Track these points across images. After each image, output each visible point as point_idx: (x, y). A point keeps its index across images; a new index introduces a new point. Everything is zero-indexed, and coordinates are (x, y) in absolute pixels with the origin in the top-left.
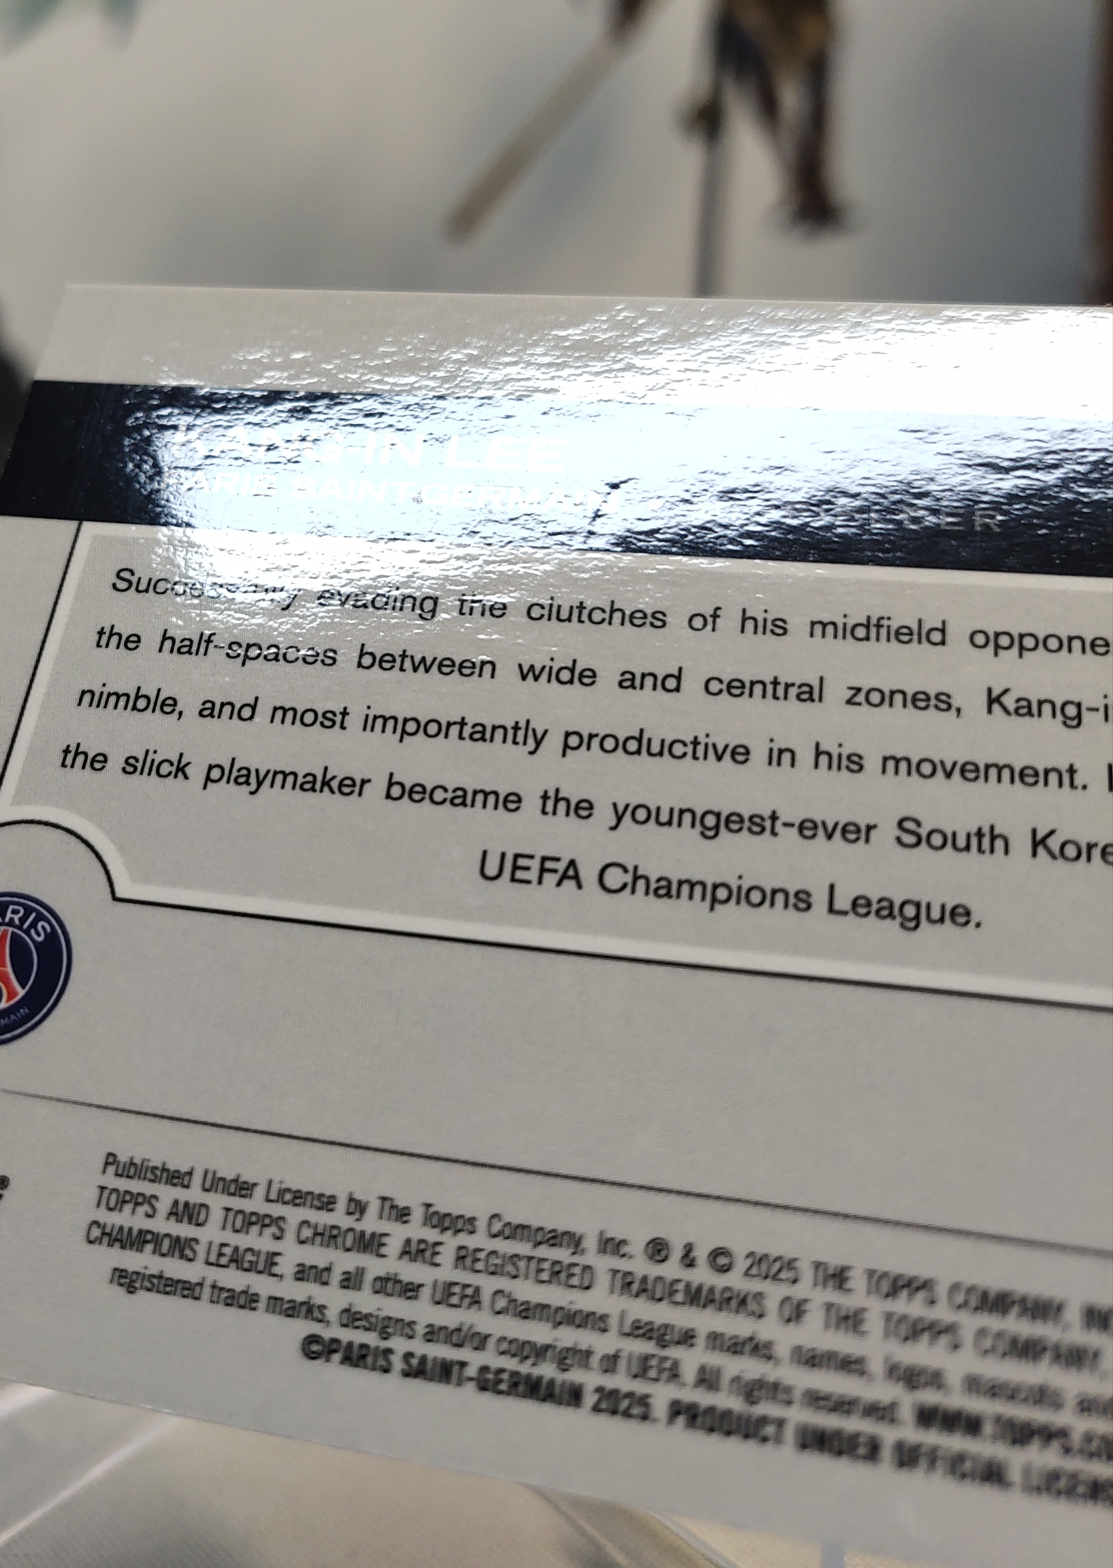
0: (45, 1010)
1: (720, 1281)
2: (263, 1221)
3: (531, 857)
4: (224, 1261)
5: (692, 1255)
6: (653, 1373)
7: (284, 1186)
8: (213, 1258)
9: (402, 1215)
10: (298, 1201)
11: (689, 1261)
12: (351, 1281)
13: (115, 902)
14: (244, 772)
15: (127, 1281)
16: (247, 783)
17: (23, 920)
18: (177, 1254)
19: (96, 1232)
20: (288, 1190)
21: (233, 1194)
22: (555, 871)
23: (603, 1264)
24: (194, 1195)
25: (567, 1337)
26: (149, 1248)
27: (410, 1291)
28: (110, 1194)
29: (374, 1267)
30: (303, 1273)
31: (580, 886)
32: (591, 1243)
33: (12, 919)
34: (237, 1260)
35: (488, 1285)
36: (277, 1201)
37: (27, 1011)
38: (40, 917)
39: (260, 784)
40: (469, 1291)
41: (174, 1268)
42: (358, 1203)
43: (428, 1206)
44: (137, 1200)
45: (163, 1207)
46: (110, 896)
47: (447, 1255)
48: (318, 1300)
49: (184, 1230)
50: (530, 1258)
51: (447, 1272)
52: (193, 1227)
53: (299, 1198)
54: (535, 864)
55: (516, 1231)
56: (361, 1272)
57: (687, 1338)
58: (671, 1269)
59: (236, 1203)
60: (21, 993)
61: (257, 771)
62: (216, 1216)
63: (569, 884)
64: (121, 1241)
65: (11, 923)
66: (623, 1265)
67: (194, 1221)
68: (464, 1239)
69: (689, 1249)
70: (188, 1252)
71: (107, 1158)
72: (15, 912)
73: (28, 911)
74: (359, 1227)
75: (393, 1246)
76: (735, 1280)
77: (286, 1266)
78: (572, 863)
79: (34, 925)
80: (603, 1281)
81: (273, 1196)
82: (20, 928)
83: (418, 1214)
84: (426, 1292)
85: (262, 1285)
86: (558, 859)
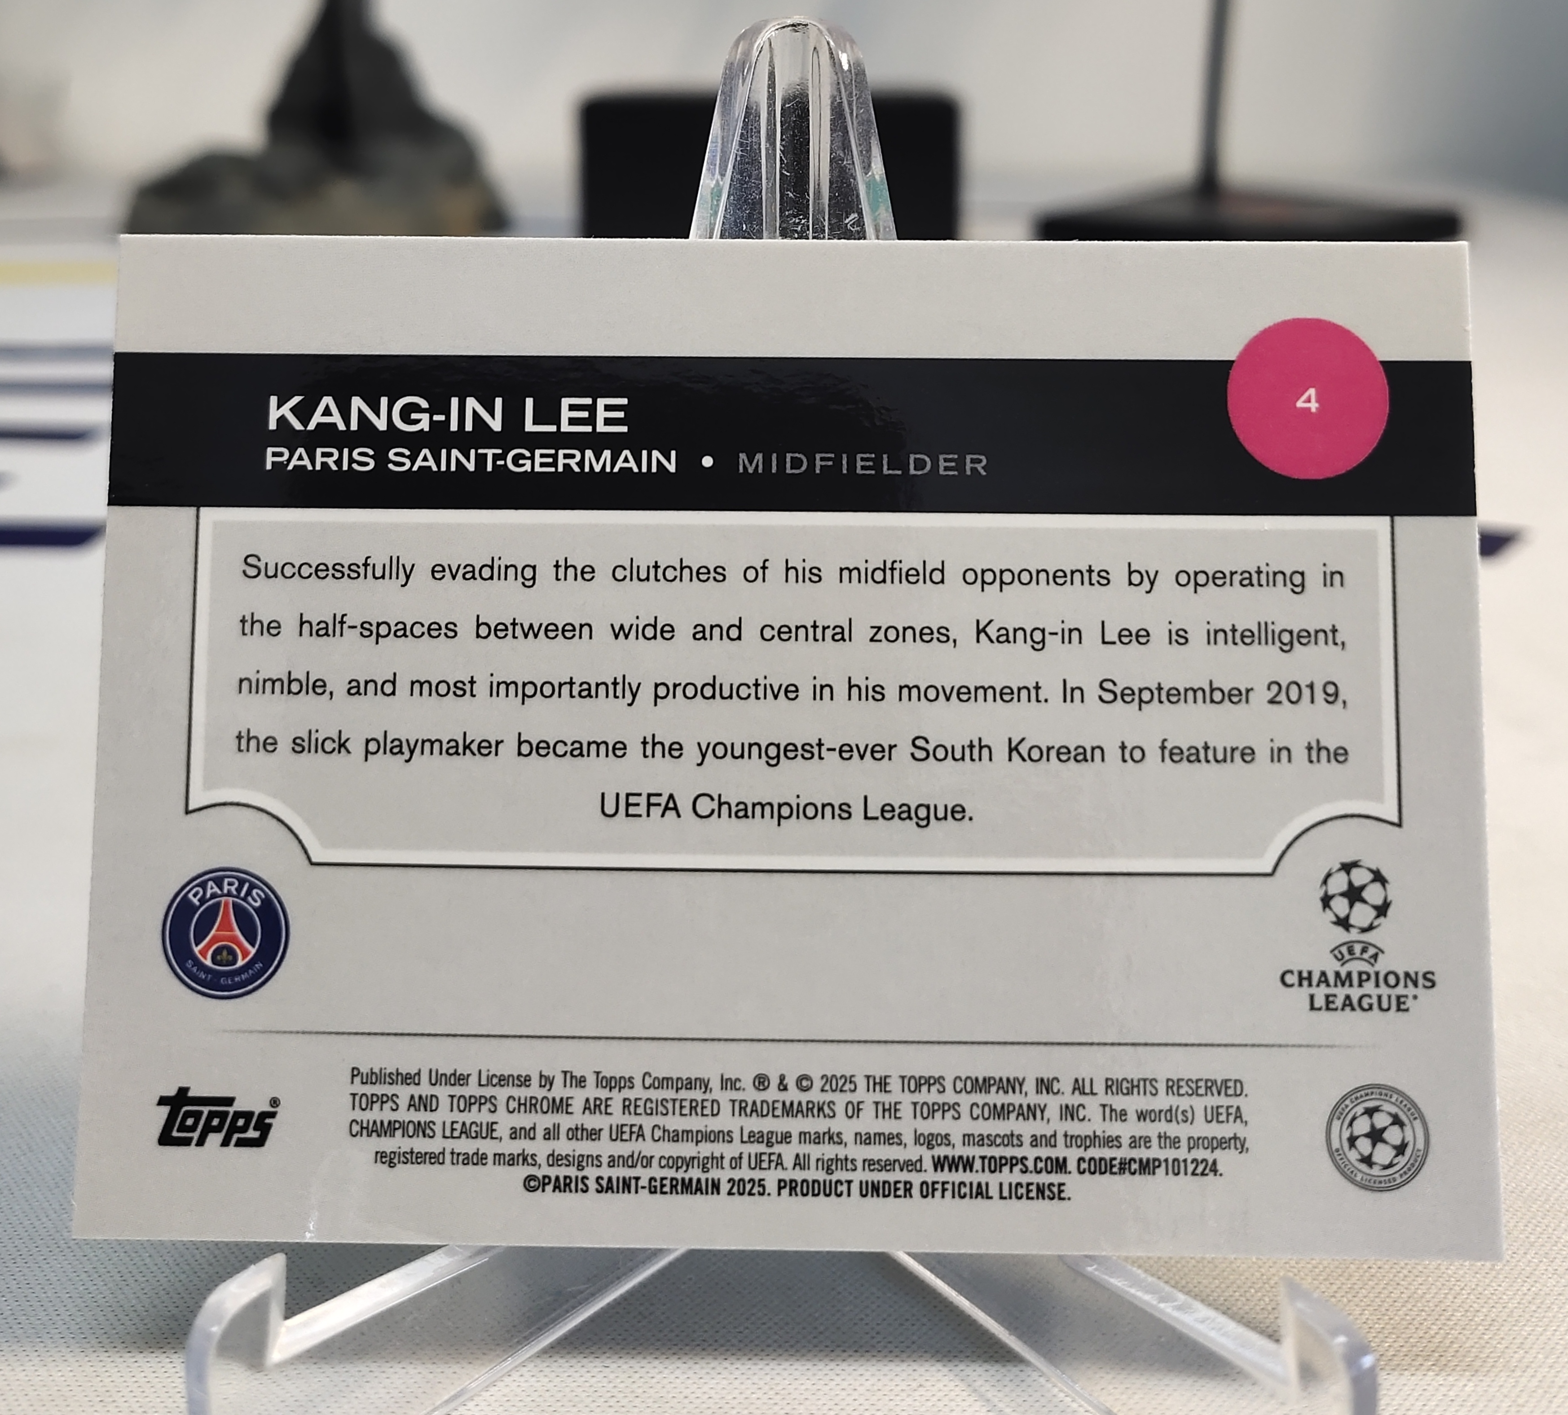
0: (276, 962)
1: (804, 1097)
2: (481, 1101)
3: (640, 795)
4: (456, 1134)
5: (785, 1082)
6: (765, 1165)
7: (491, 1074)
8: (448, 1134)
9: (581, 1082)
10: (502, 1083)
11: (783, 1087)
12: (551, 1134)
13: (313, 867)
14: (397, 743)
15: (388, 1159)
16: (401, 752)
17: (239, 890)
18: (421, 1134)
19: (356, 1128)
20: (494, 1075)
21: (454, 1085)
22: (659, 805)
23: (724, 1097)
24: (425, 1089)
25: (706, 1149)
26: (399, 1133)
27: (594, 1135)
28: (361, 1098)
29: (566, 1122)
30: (515, 1134)
31: (679, 816)
32: (715, 1084)
33: (229, 891)
34: (465, 1132)
35: (647, 1122)
36: (487, 1085)
37: (261, 965)
38: (252, 887)
39: (412, 752)
40: (635, 1129)
41: (421, 1145)
42: (547, 1078)
43: (598, 1073)
44: (383, 1100)
45: (403, 1102)
46: (307, 862)
47: (616, 1106)
48: (530, 1152)
49: (422, 1116)
50: (674, 1100)
51: (618, 1117)
52: (428, 1113)
53: (503, 1080)
54: (643, 801)
55: (663, 1083)
56: (557, 1127)
57: (786, 1138)
58: (772, 1094)
59: (457, 1091)
60: (253, 951)
61: (407, 741)
62: (445, 1102)
63: (671, 814)
64: (376, 1131)
65: (229, 894)
66: (738, 1096)
67: (428, 1109)
68: (627, 1093)
69: (782, 1078)
70: (428, 1131)
71: (353, 1071)
72: (230, 884)
73: (242, 882)
74: (550, 1096)
75: (577, 1105)
76: (815, 1095)
77: (503, 1130)
78: (671, 797)
79: (249, 893)
80: (726, 1108)
81: (484, 1082)
82: (238, 897)
83: (591, 1080)
84: (605, 1134)
85: (488, 1147)
86: (660, 795)
